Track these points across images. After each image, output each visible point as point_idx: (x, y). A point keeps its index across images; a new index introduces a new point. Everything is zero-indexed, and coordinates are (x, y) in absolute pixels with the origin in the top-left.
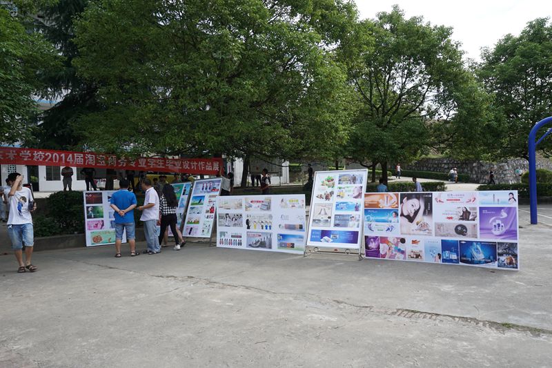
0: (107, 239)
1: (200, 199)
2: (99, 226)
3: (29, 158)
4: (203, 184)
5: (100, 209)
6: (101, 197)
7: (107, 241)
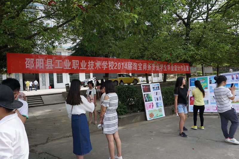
2: (151, 106)
4: (232, 76)
5: (150, 95)
6: (150, 88)
7: (156, 116)
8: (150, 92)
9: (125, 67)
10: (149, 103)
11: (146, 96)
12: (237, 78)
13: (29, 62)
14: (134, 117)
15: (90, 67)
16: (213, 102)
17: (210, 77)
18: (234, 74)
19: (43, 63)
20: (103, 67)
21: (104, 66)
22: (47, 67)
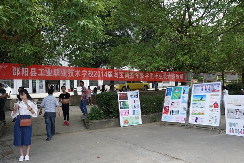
0: (131, 122)
1: (202, 98)
3: (86, 74)
4: (202, 87)
5: (127, 103)
6: (127, 96)
7: (132, 123)
8: (127, 99)
9: (105, 75)
10: (124, 111)
11: (121, 103)
12: (206, 90)
14: (108, 122)
15: (70, 75)
16: (182, 112)
17: (184, 87)
18: (204, 85)
19: (27, 71)
20: (82, 75)
21: (84, 74)
22: (31, 74)
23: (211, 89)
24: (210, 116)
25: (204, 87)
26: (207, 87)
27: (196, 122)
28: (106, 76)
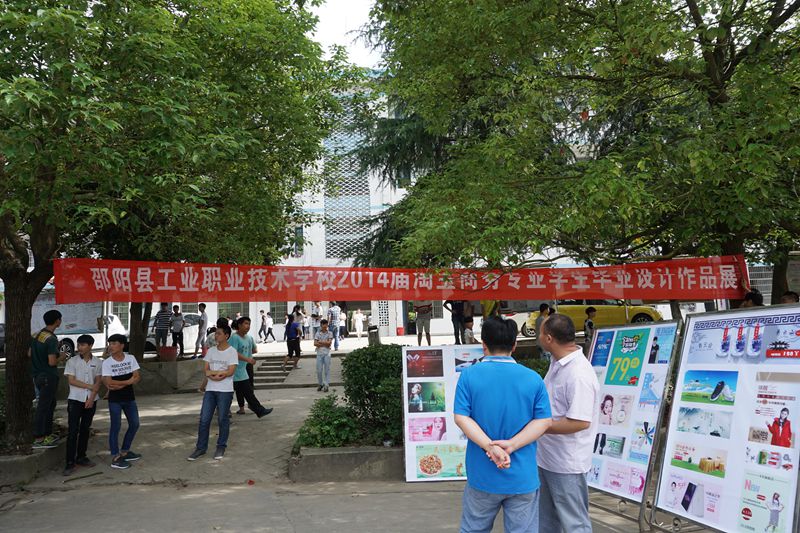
0: (454, 465)
1: (720, 384)
2: (436, 431)
3: (309, 280)
4: (726, 329)
5: (437, 390)
6: (442, 362)
8: (442, 375)
9: (379, 281)
10: (429, 419)
11: (415, 390)
12: (740, 346)
13: (99, 277)
15: (256, 284)
17: (658, 330)
18: (734, 322)
19: (128, 278)
20: (296, 283)
21: (301, 280)
22: (139, 286)
23: (766, 345)
24: (748, 485)
25: (733, 333)
26: (749, 333)
27: (686, 504)
28: (382, 284)
